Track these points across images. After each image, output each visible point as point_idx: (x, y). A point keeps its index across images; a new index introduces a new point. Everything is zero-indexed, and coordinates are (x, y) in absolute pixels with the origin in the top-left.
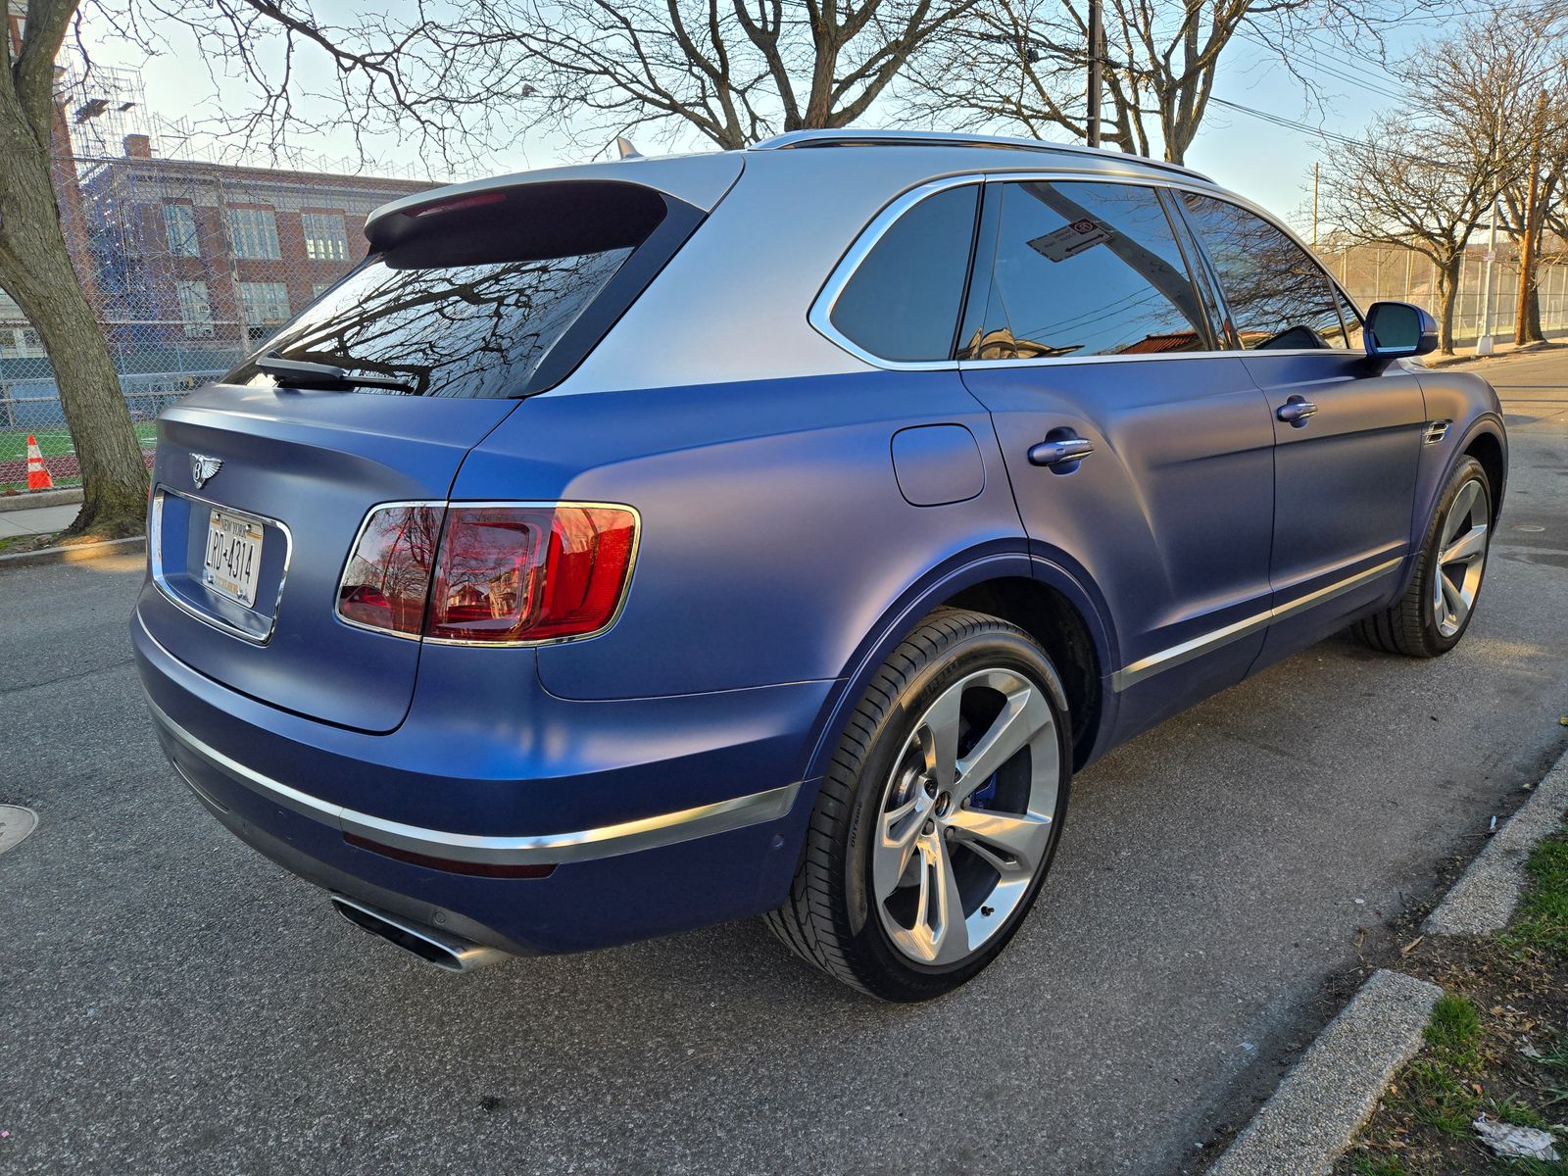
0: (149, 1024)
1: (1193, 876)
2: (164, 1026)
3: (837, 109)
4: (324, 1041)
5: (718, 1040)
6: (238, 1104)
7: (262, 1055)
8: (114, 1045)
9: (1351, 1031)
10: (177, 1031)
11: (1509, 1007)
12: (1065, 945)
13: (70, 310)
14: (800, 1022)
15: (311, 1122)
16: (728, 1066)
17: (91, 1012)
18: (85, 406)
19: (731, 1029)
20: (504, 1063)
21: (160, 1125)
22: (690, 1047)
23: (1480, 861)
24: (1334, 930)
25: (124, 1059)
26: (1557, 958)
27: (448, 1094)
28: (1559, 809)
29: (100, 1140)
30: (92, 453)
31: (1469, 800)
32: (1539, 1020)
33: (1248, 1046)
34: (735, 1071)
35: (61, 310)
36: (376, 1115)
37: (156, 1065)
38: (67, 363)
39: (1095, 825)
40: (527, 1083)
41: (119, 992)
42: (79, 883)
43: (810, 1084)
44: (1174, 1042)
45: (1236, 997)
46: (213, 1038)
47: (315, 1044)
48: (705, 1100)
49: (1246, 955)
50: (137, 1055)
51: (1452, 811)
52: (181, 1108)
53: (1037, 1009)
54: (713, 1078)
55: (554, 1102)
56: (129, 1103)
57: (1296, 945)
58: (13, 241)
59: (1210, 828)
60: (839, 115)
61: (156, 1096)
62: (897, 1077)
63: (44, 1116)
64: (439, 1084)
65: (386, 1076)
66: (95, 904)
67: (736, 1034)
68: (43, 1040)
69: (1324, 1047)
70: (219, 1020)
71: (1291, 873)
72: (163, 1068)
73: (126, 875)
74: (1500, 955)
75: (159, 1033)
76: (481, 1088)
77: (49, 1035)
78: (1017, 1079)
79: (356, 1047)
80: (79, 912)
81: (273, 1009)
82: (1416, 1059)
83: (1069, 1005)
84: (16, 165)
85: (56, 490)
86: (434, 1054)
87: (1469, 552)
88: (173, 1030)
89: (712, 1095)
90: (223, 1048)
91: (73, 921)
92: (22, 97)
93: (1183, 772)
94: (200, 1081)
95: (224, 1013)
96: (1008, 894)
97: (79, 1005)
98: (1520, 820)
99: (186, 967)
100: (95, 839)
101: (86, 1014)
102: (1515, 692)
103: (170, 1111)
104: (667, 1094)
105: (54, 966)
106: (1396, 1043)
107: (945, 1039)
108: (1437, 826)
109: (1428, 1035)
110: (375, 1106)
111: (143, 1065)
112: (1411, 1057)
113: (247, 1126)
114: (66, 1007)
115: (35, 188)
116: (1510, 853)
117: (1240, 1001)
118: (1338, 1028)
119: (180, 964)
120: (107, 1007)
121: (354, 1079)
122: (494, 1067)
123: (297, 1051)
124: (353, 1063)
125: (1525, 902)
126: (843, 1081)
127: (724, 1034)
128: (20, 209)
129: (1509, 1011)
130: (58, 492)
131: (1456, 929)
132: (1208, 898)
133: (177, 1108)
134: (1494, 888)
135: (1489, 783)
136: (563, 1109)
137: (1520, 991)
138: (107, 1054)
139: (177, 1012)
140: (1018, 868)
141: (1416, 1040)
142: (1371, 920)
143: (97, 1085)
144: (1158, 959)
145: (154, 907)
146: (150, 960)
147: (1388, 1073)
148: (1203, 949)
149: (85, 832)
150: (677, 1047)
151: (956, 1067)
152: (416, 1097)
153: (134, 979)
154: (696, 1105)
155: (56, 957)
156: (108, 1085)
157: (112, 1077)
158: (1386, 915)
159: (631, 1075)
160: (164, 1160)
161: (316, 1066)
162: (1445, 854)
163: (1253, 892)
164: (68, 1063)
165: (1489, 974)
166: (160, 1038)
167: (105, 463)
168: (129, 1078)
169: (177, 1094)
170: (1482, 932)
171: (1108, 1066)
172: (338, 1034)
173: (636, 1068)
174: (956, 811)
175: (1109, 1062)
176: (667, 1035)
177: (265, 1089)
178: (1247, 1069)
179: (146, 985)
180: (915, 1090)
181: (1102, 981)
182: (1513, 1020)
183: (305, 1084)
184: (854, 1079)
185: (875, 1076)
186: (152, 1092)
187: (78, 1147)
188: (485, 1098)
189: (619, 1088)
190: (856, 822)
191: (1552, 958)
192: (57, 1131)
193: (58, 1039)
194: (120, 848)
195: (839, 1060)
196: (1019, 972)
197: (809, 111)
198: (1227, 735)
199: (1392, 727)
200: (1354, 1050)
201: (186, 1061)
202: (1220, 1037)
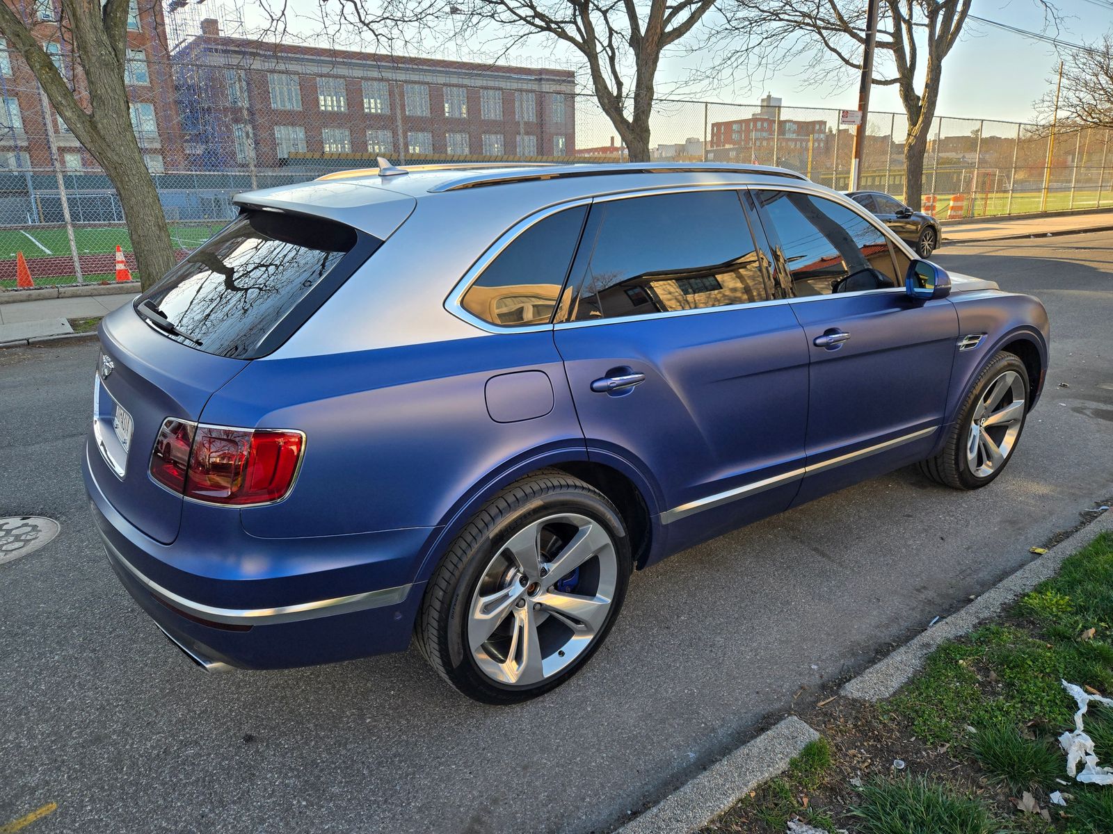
0: (85, 668)
1: (718, 638)
2: (92, 670)
3: (669, 28)
4: (172, 690)
5: (386, 715)
6: (117, 722)
7: (138, 694)
8: (64, 679)
9: (748, 755)
10: (98, 674)
11: (862, 751)
12: (615, 676)
13: (134, 172)
14: (437, 709)
15: (151, 738)
16: (386, 732)
17: (57, 658)
18: (143, 236)
19: (397, 709)
20: (264, 715)
21: (75, 729)
22: (369, 718)
23: (902, 649)
24: (787, 685)
25: (66, 688)
26: (908, 722)
27: (228, 730)
28: (978, 618)
29: (42, 735)
30: (147, 266)
31: (930, 602)
32: (876, 761)
33: (692, 755)
34: (389, 735)
35: (128, 172)
36: (186, 738)
37: (82, 693)
38: (132, 208)
39: (674, 596)
40: (272, 729)
41: (73, 647)
42: (71, 575)
43: (428, 748)
44: (650, 747)
45: (703, 723)
46: (116, 681)
47: (167, 691)
48: (365, 751)
49: (723, 695)
50: (73, 687)
51: (913, 609)
52: (88, 721)
53: (578, 717)
54: (374, 738)
55: (283, 742)
56: (62, 714)
57: (757, 693)
58: (100, 126)
59: (746, 605)
60: (670, 33)
61: (77, 712)
62: (479, 749)
63: (18, 716)
64: (226, 723)
65: (199, 715)
66: (76, 589)
67: (398, 713)
68: (28, 671)
69: (726, 763)
70: (121, 670)
71: (781, 642)
72: (85, 696)
73: (97, 572)
74: (874, 716)
75: (89, 674)
76: (246, 729)
77: (31, 669)
78: (546, 759)
79: (188, 696)
80: (66, 594)
81: (152, 667)
82: (777, 777)
83: (599, 716)
84: (103, 75)
85: (133, 282)
86: (228, 705)
87: (1009, 419)
88: (96, 673)
89: (370, 748)
90: (118, 688)
91: (61, 599)
92: (107, 28)
93: (751, 563)
94: (102, 705)
95: (126, 666)
96: (577, 644)
97: (51, 652)
98: (947, 623)
99: (113, 635)
100: (87, 546)
101: (54, 658)
102: (1012, 523)
103: (82, 722)
104: (346, 744)
105: (44, 626)
106: (769, 766)
107: (516, 729)
108: (895, 619)
109: (794, 764)
110: (187, 733)
111: (75, 693)
112: (773, 776)
113: (118, 736)
114: (44, 654)
115: (114, 90)
116: (927, 645)
117: (703, 725)
118: (744, 750)
119: (111, 633)
120: (66, 655)
121: (182, 715)
122: (258, 717)
123: (157, 694)
124: (184, 705)
125: (911, 681)
126: (447, 748)
127: (391, 712)
128: (104, 104)
129: (861, 753)
130: (134, 284)
131: (857, 695)
132: (720, 654)
133: (85, 721)
134: (898, 669)
135: (951, 591)
136: (286, 746)
137: (875, 741)
138: (58, 684)
139: (100, 662)
140: (585, 629)
141: (783, 765)
142: (816, 680)
143: (49, 702)
144: (667, 692)
145: (107, 595)
146: (96, 629)
147: (753, 784)
148: (697, 688)
149: (82, 542)
150: (362, 717)
151: (515, 747)
152: (210, 730)
153: (84, 639)
154: (359, 753)
155: (47, 621)
156: (54, 702)
157: (57, 698)
158: (825, 677)
159: (331, 731)
160: (71, 750)
161: (164, 705)
162: (888, 640)
163: (750, 654)
164: (37, 687)
165: (860, 728)
166: (88, 678)
167: (155, 274)
168: (66, 700)
169: (87, 712)
170: (872, 698)
171: (603, 758)
172: (181, 686)
173: (335, 727)
174: (543, 594)
175: (605, 755)
176: (360, 709)
177: (133, 714)
178: (684, 769)
179: (89, 644)
180: (485, 759)
181: (626, 703)
182: (860, 759)
183: (155, 715)
184: (453, 748)
185: (466, 748)
186: (75, 709)
187: (31, 737)
188: (247, 735)
189: (321, 738)
190: (455, 605)
191: (906, 722)
192: (22, 726)
193: (36, 672)
194: (99, 554)
195: (449, 735)
196: (579, 691)
197: (647, 31)
198: (794, 538)
199: (910, 542)
200: (742, 767)
201: (98, 693)
202: (678, 747)
